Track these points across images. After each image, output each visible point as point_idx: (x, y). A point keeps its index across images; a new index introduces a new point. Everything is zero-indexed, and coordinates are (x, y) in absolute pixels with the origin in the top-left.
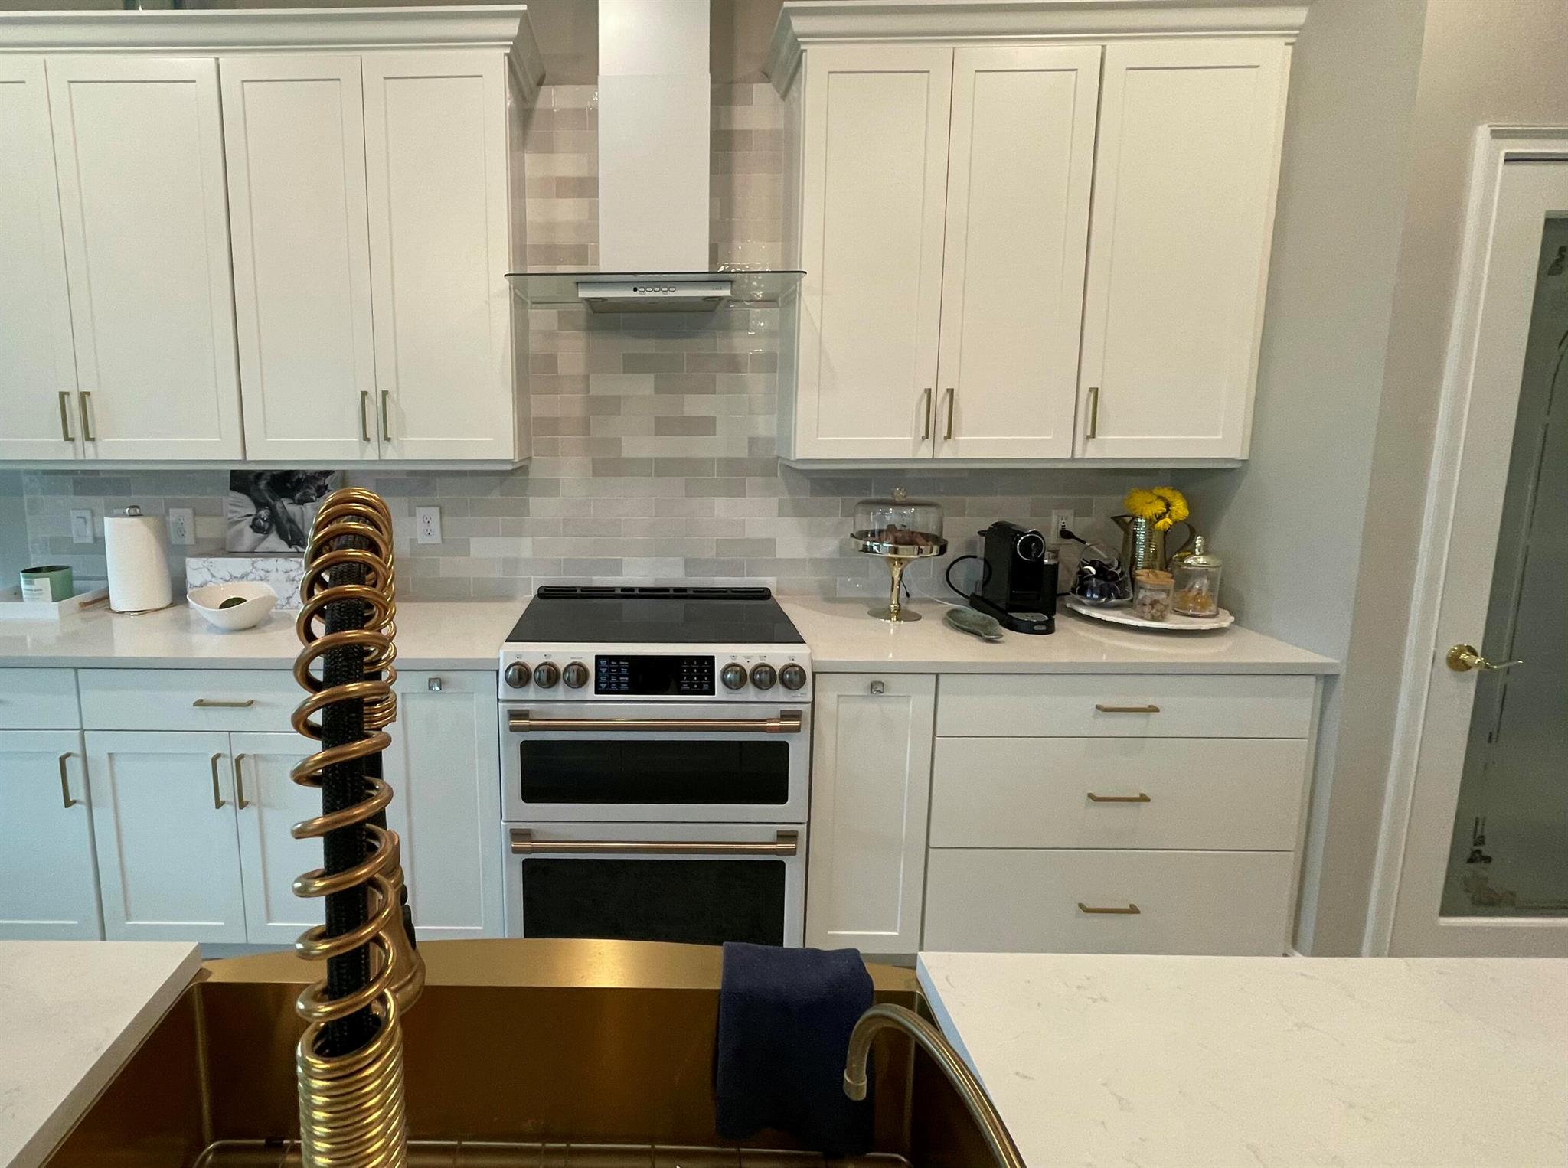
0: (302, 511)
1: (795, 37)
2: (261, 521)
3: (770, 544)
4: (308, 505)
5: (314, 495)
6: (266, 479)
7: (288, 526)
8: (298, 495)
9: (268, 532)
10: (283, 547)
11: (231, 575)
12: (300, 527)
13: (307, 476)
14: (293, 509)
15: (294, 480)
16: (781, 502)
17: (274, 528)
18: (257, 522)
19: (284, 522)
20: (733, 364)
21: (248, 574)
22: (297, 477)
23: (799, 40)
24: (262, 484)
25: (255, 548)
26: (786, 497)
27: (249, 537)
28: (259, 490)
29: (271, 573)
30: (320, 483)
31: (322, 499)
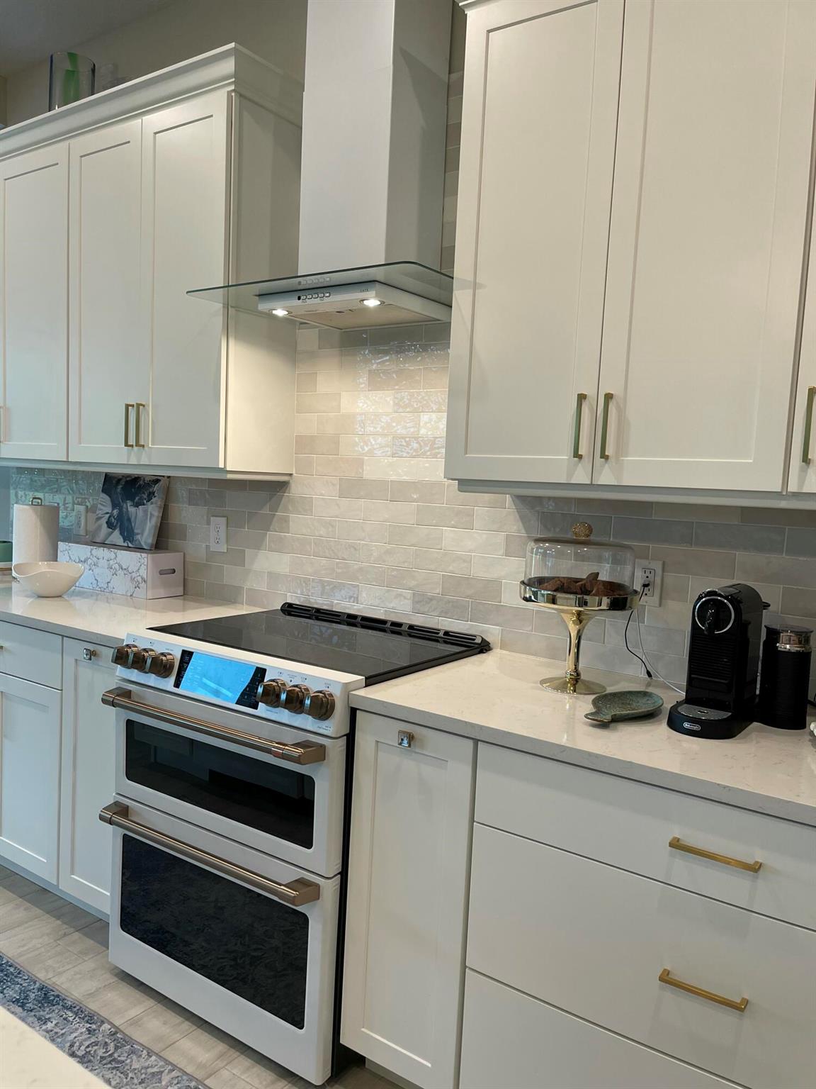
0: (137, 512)
2: (113, 519)
3: (495, 587)
4: (140, 507)
5: (146, 499)
6: (123, 482)
7: (126, 524)
8: (137, 499)
9: (115, 528)
10: (121, 541)
12: (133, 524)
13: (145, 483)
14: (132, 510)
16: (508, 538)
17: (119, 525)
18: (110, 519)
19: (125, 520)
22: (138, 485)
24: (120, 487)
25: (107, 539)
26: (514, 533)
27: (104, 531)
28: (117, 493)
30: (151, 490)
31: (149, 503)
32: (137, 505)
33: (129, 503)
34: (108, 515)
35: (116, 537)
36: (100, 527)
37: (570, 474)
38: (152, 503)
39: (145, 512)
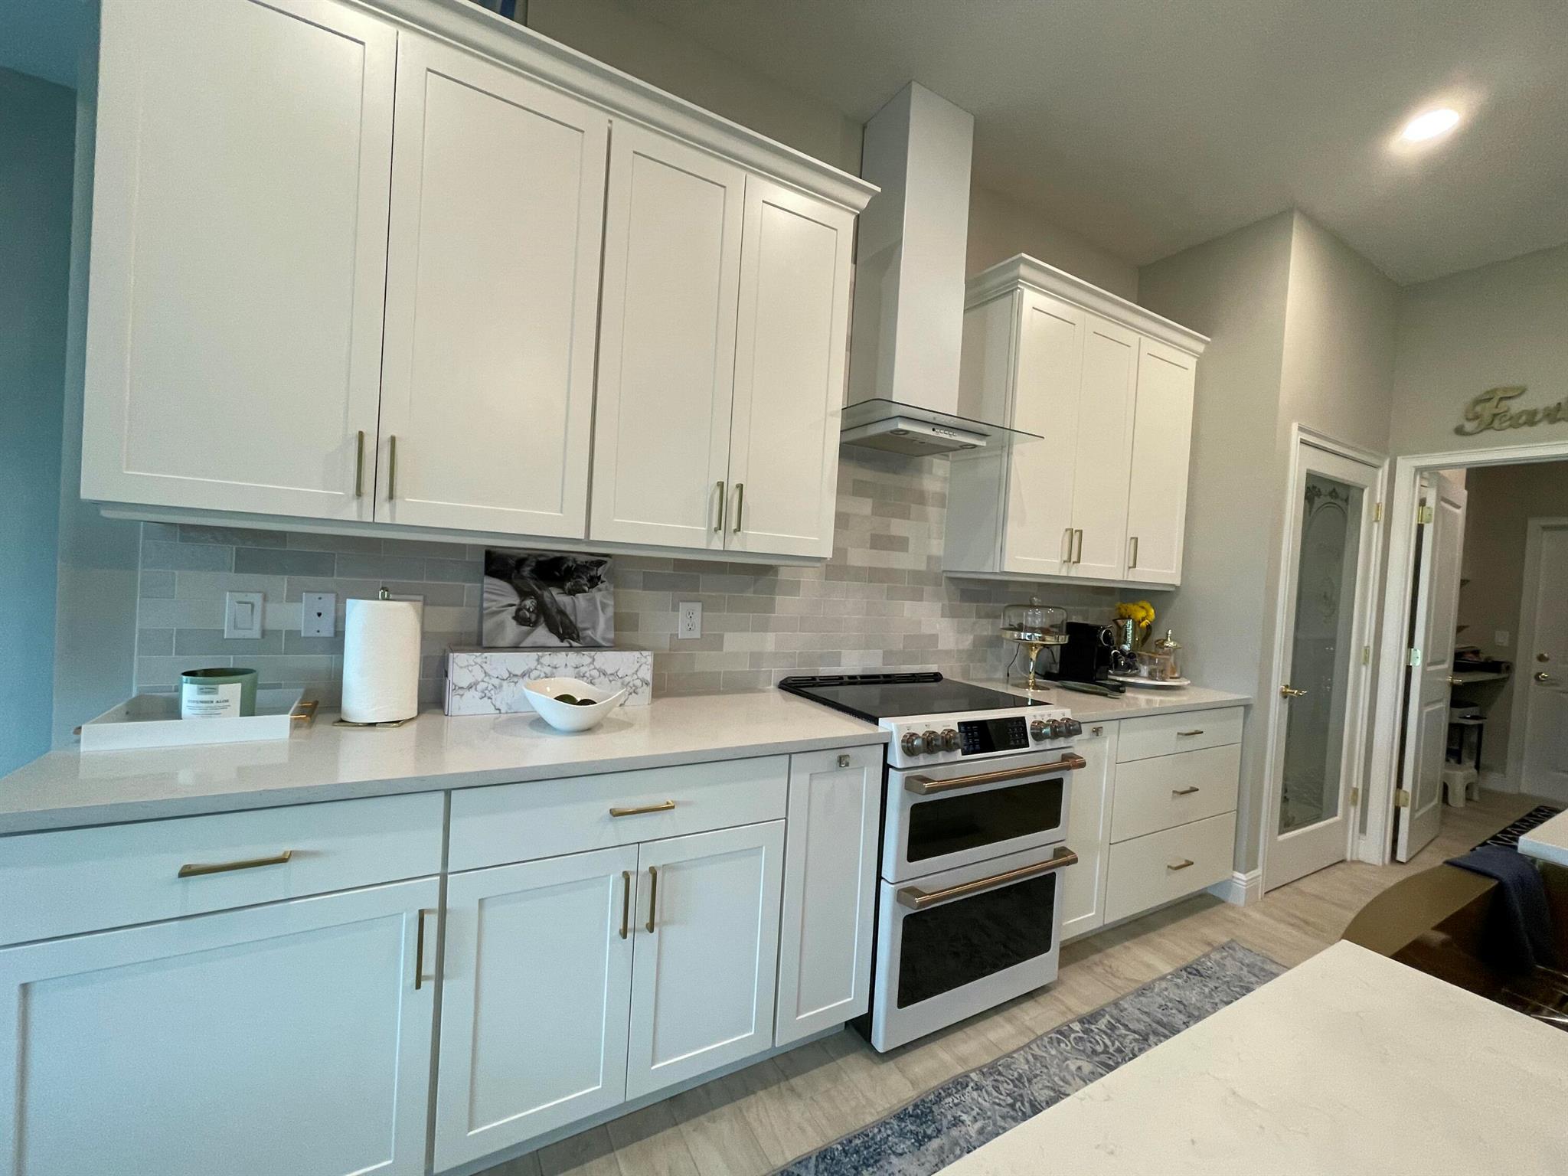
0: (574, 602)
1: (1019, 277)
2: (527, 613)
3: (934, 638)
4: (579, 595)
5: (586, 585)
6: (529, 566)
7: (558, 618)
8: (568, 585)
9: (535, 624)
10: (554, 641)
11: (510, 673)
12: (572, 618)
13: (578, 565)
14: (564, 600)
15: (563, 568)
16: (943, 605)
17: (542, 619)
18: (521, 613)
19: (554, 614)
20: (921, 498)
21: (532, 671)
22: (566, 565)
23: (1020, 280)
24: (526, 571)
25: (520, 642)
26: (946, 602)
27: (512, 630)
28: (523, 578)
29: (559, 669)
30: (593, 573)
31: (594, 590)
32: (572, 592)
33: (555, 591)
34: (514, 608)
35: (542, 634)
36: (501, 626)
37: (1060, 571)
38: (600, 590)
39: (592, 601)
